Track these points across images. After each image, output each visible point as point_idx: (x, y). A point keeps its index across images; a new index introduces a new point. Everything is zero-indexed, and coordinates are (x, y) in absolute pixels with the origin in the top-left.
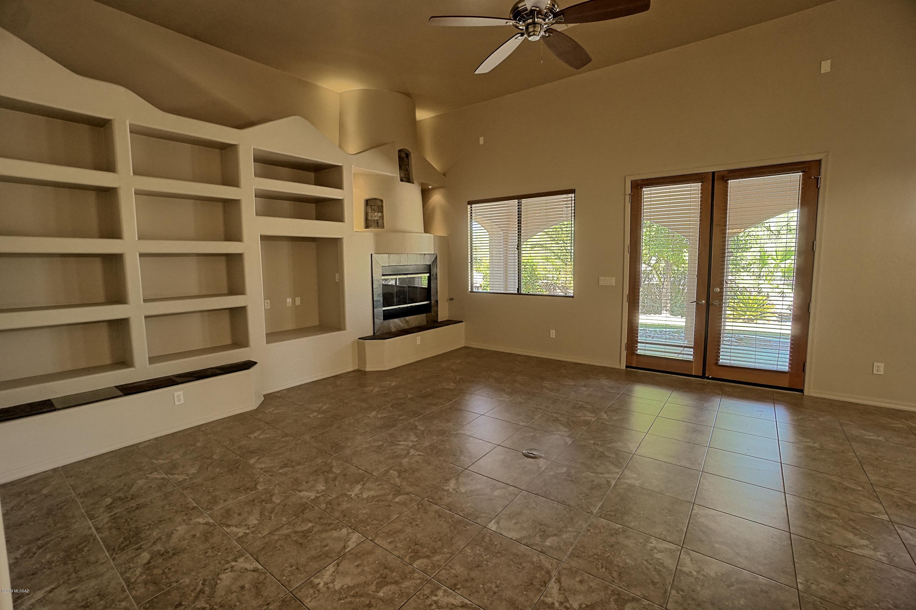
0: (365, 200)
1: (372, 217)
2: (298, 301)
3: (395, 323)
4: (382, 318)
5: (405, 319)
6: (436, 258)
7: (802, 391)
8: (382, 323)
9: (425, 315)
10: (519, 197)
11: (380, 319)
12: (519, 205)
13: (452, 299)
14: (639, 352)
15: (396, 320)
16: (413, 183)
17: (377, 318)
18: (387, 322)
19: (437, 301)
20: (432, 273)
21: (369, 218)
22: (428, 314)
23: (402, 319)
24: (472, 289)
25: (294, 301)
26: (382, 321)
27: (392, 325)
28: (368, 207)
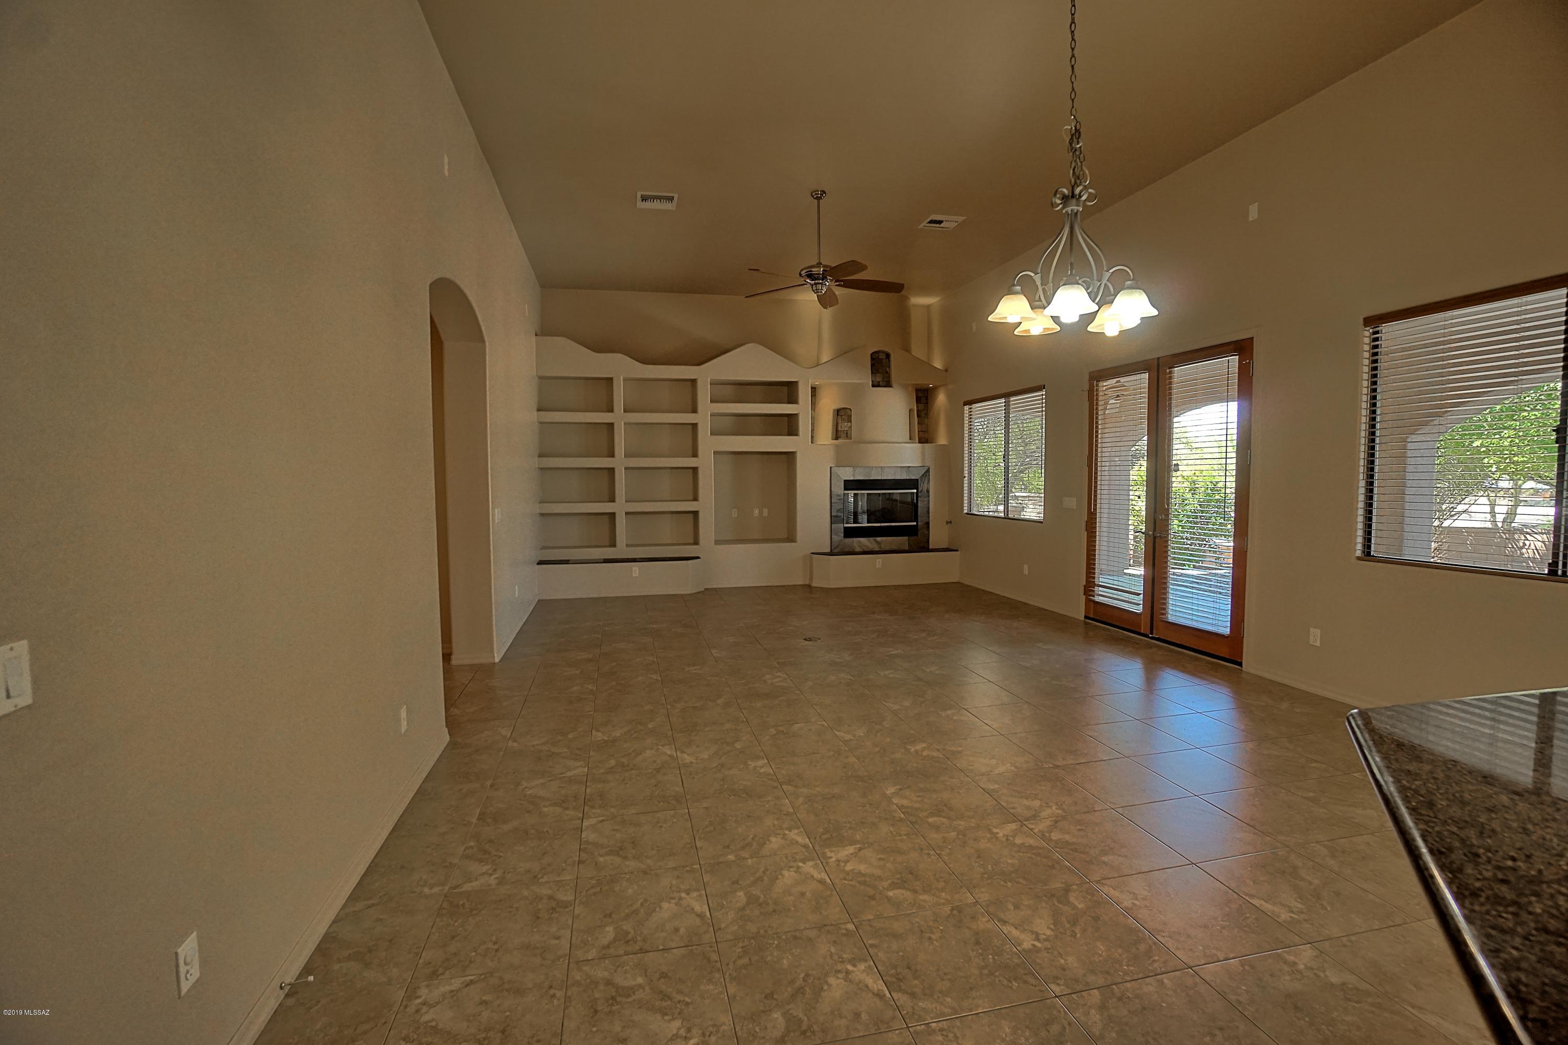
0: (834, 410)
1: (841, 427)
2: (765, 512)
3: (860, 542)
4: (842, 535)
5: (875, 540)
6: (928, 471)
7: (1240, 664)
8: (841, 541)
9: (906, 538)
10: (1007, 395)
11: (838, 536)
12: (1007, 405)
13: (951, 522)
14: (1098, 599)
15: (862, 540)
16: (892, 387)
17: (836, 534)
18: (849, 541)
19: (928, 524)
20: (920, 490)
21: (840, 429)
22: (913, 538)
23: (871, 539)
24: (970, 508)
25: (761, 512)
26: (842, 538)
27: (855, 544)
28: (839, 417)
